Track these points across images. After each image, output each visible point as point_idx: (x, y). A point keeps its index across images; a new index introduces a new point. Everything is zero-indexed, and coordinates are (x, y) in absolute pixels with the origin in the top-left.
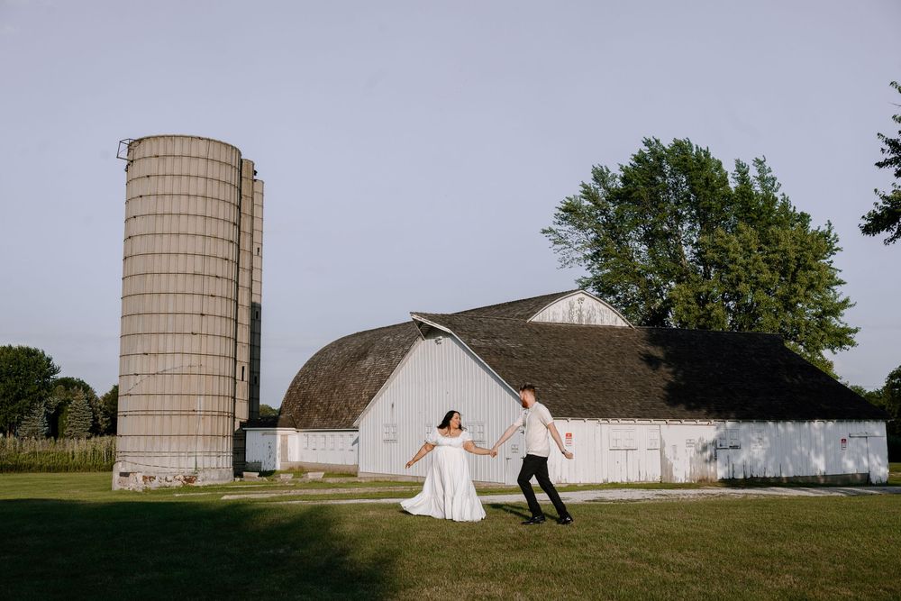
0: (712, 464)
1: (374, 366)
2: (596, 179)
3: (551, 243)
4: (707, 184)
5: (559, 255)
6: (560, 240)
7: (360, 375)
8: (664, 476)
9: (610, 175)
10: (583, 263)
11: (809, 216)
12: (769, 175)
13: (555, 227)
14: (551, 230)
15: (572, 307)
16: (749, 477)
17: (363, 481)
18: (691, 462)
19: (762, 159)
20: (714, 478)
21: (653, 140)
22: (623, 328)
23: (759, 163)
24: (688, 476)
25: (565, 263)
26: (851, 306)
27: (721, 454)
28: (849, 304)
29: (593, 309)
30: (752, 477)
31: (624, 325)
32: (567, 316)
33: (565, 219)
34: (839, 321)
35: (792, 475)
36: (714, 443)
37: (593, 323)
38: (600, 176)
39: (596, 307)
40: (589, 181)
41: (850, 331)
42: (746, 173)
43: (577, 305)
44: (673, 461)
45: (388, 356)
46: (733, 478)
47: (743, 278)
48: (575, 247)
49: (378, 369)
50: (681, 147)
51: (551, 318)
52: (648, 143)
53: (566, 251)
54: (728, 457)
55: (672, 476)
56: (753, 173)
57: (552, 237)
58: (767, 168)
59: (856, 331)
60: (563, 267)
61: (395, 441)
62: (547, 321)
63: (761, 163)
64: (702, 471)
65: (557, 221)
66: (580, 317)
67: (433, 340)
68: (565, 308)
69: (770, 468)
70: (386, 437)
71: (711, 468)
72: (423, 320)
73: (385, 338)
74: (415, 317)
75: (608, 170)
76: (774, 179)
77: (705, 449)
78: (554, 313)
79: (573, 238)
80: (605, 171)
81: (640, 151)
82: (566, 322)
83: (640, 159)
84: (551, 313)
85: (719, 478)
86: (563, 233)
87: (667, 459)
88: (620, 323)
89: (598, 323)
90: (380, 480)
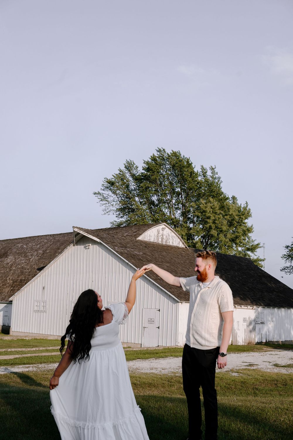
0: (254, 333)
1: (15, 263)
2: (126, 167)
3: (98, 200)
4: (191, 175)
5: (103, 207)
6: (104, 199)
7: (4, 267)
8: (233, 341)
9: (135, 166)
10: (115, 213)
11: (236, 198)
12: (217, 176)
13: (101, 192)
14: (99, 193)
15: (158, 233)
16: (268, 341)
17: (27, 339)
18: (245, 333)
19: (214, 167)
20: (254, 341)
21: (162, 149)
22: (183, 248)
23: (212, 169)
24: (244, 341)
25: (107, 212)
26: (260, 247)
27: (258, 327)
28: (260, 246)
29: (169, 235)
30: (269, 341)
31: (183, 246)
32: (156, 238)
33: (107, 188)
34: (254, 254)
35: (284, 340)
36: (255, 320)
37: (168, 244)
38: (129, 166)
39: (170, 234)
40: (123, 168)
41: (261, 260)
42: (206, 172)
43: (161, 232)
44: (237, 330)
45: (26, 256)
46: (262, 342)
47: (213, 228)
48: (112, 204)
49: (19, 264)
50: (175, 155)
51: (148, 239)
52: (159, 151)
53: (107, 205)
54: (260, 329)
55: (237, 341)
56: (209, 173)
57: (100, 198)
58: (216, 172)
59: (264, 260)
60: (105, 214)
61: (45, 311)
62: (146, 240)
63: (213, 169)
64: (249, 337)
65: (103, 188)
66: (162, 239)
67: (82, 247)
68: (155, 233)
69: (276, 336)
70: (36, 308)
71: (253, 335)
72: (81, 232)
73: (20, 245)
74: (76, 230)
75: (134, 163)
76: (219, 178)
77: (250, 323)
78: (150, 236)
79: (110, 199)
80: (132, 163)
81: (154, 155)
82: (156, 241)
83: (154, 159)
84: (148, 235)
85: (256, 342)
86: (105, 195)
87: (235, 330)
88: (181, 245)
89: (171, 244)
90: (38, 338)
